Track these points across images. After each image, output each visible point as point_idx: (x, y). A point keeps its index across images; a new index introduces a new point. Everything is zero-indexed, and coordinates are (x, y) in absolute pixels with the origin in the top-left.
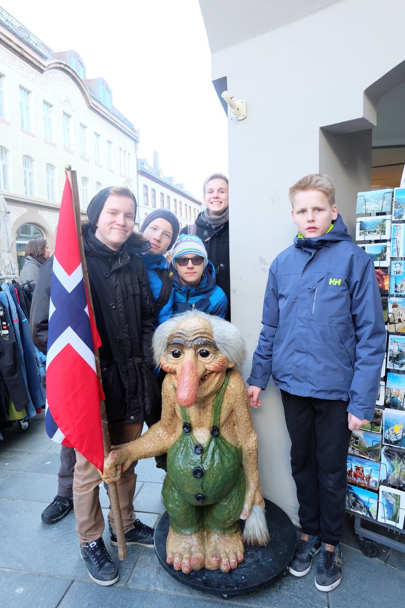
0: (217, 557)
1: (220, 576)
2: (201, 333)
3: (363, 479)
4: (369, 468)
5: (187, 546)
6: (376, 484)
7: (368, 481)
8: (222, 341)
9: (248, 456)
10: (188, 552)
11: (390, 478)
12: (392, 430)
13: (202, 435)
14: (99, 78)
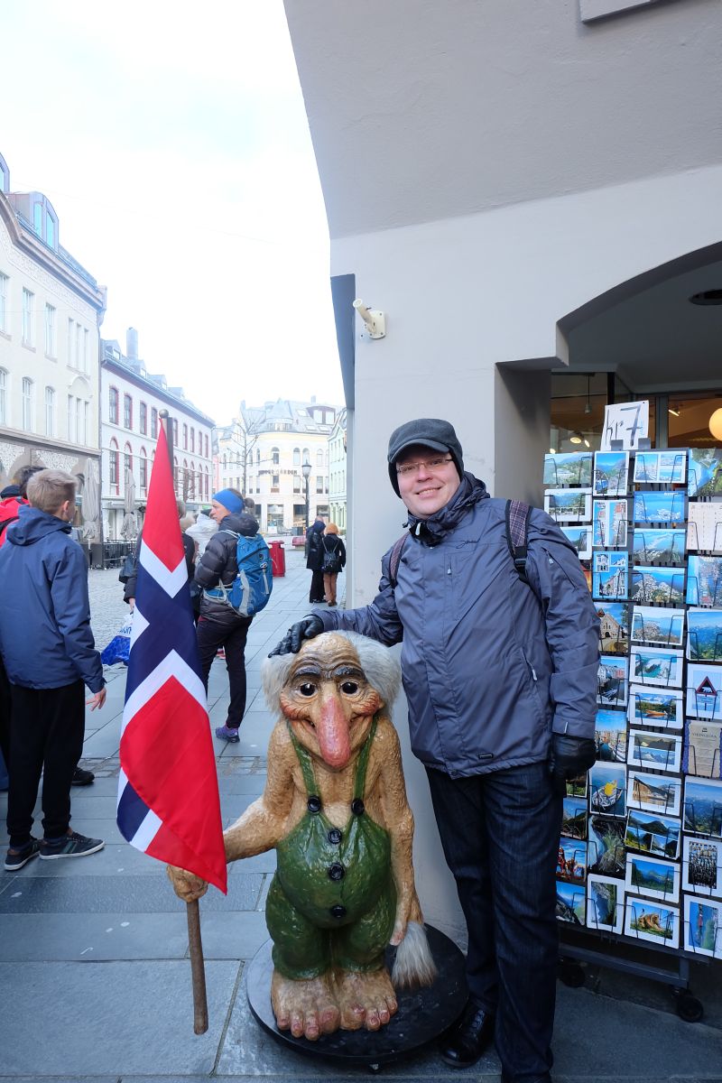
0: (360, 1009)
1: (366, 1038)
2: (343, 658)
3: (564, 868)
4: (572, 850)
5: (308, 997)
6: (583, 873)
7: (572, 870)
8: (374, 670)
9: (400, 845)
10: (312, 1006)
11: (602, 861)
12: (603, 791)
13: (338, 814)
14: (36, 192)
